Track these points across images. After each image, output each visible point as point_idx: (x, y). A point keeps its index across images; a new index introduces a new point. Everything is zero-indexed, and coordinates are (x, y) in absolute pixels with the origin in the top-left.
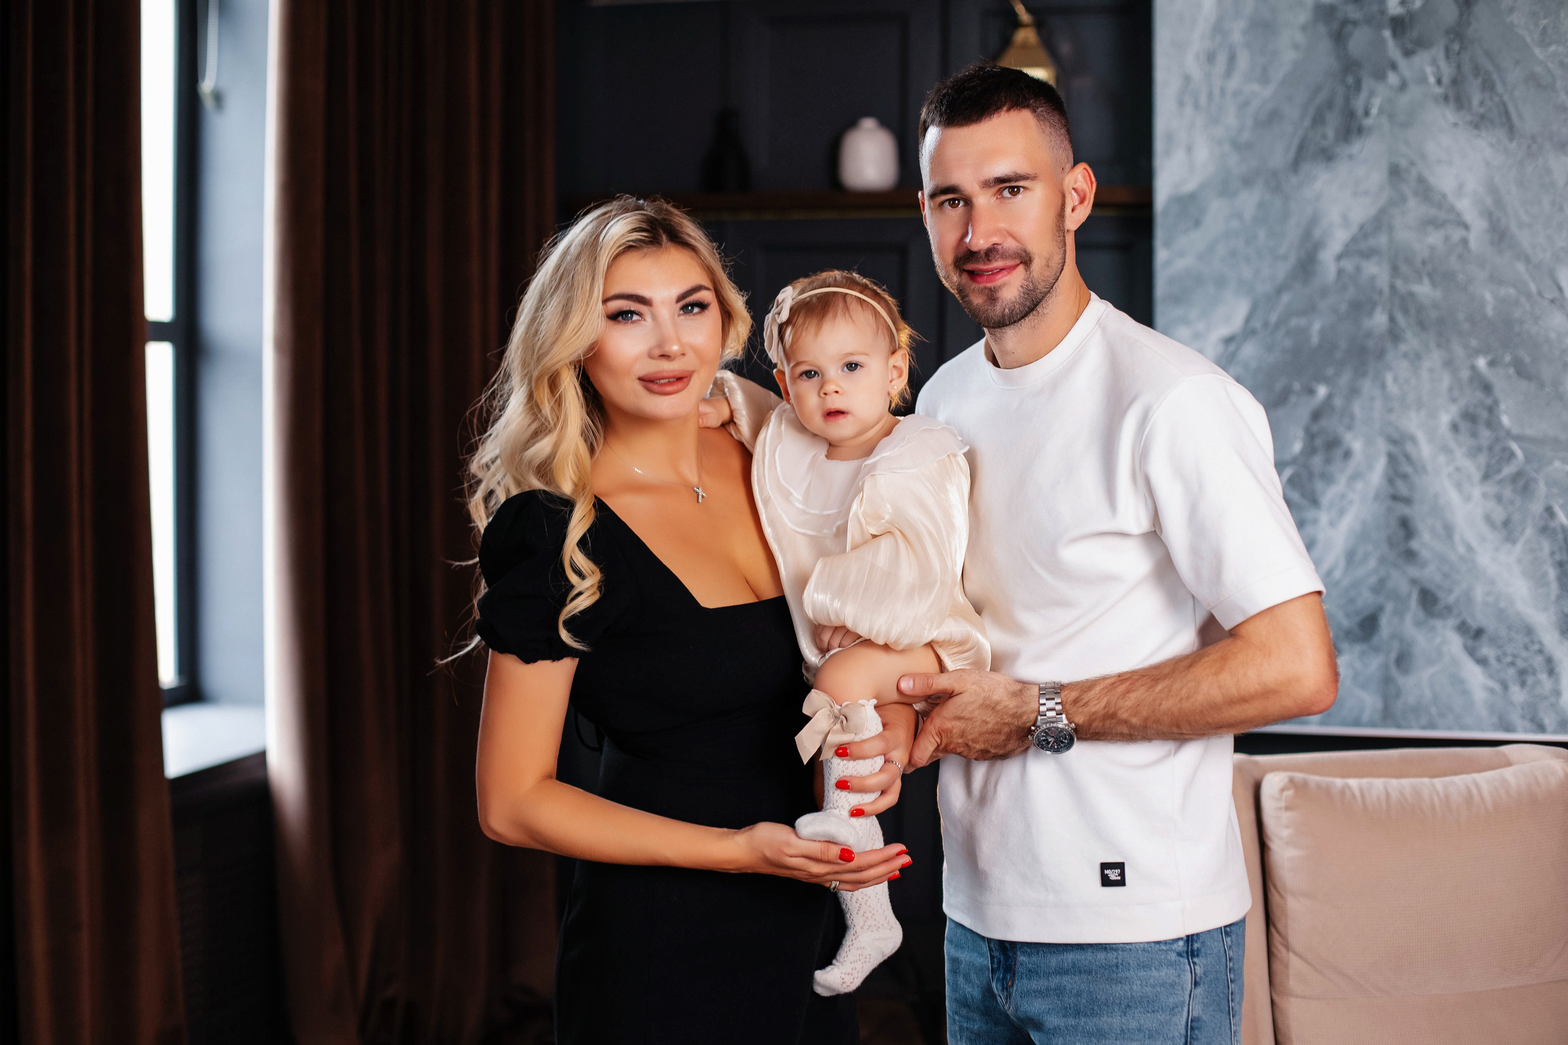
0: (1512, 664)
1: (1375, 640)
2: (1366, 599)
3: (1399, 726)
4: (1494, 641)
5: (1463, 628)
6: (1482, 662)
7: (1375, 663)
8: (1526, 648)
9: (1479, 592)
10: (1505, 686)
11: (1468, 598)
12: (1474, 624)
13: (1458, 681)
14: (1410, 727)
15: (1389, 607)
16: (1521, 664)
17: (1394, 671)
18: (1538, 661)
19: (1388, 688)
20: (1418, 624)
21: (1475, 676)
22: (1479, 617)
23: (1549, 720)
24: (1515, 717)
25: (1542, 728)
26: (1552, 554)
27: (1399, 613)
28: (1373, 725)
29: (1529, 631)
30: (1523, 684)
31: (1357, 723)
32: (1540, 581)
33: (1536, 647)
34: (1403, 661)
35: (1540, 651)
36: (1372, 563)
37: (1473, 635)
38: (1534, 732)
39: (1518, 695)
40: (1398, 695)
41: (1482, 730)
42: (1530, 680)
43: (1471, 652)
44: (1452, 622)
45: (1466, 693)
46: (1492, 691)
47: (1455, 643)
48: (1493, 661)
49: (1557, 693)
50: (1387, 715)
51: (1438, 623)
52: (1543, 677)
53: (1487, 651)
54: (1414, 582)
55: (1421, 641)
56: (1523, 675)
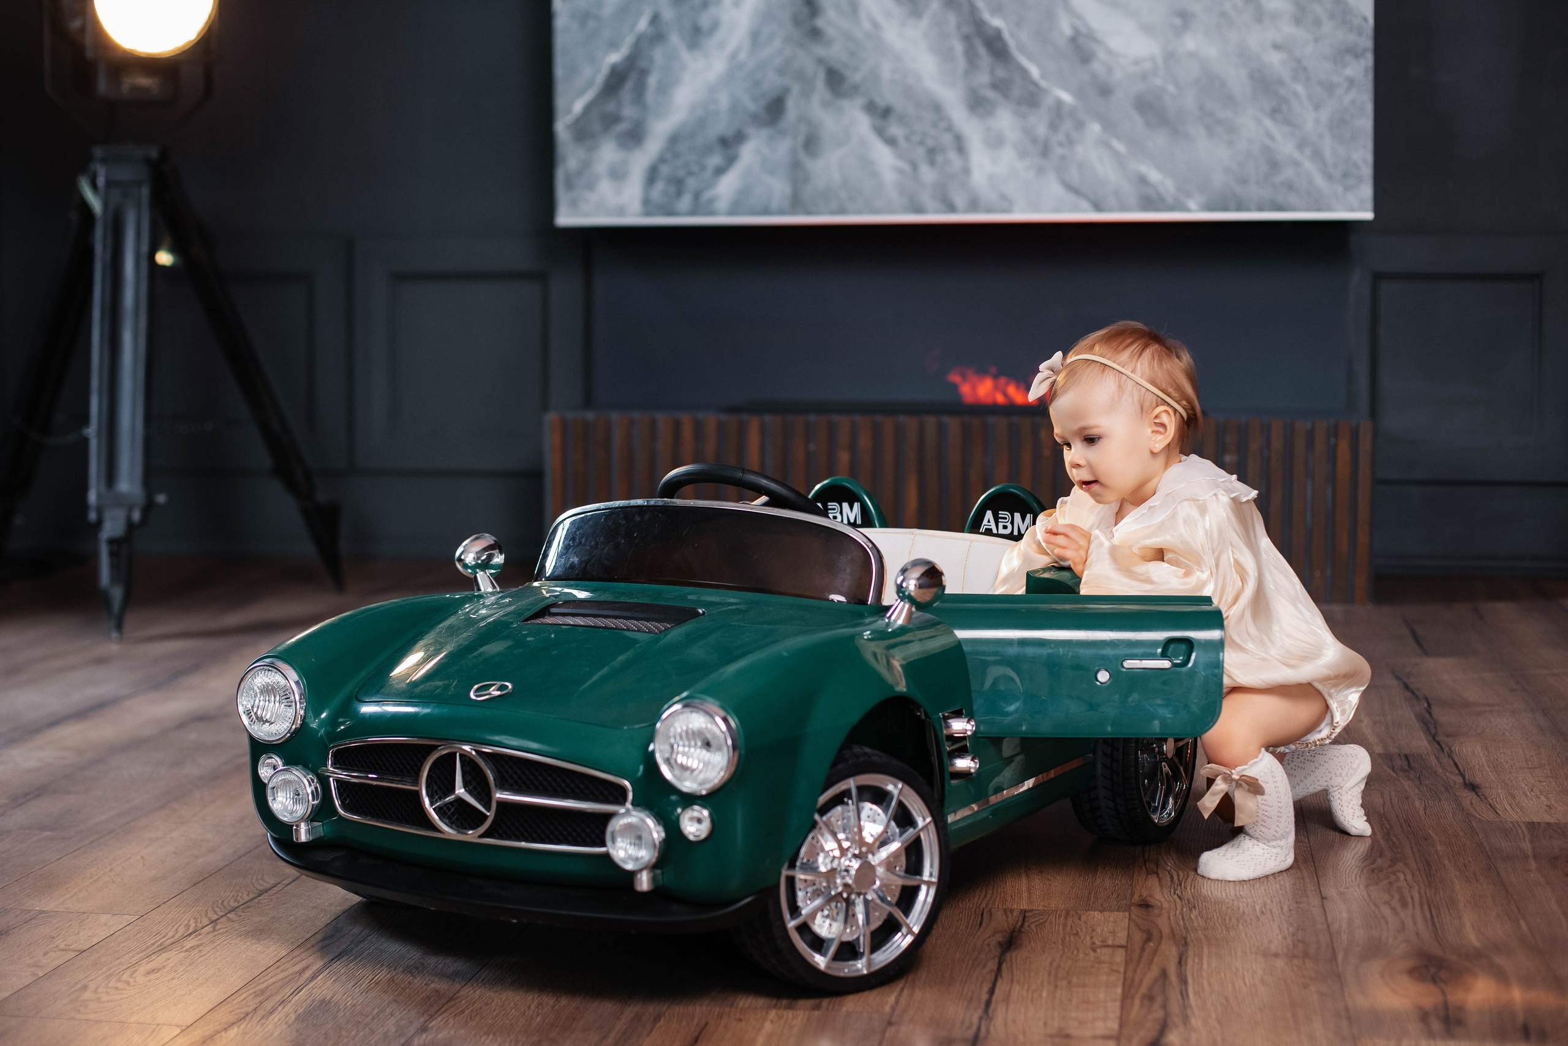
0: (921, 143)
1: (782, 124)
2: (772, 81)
3: (809, 213)
4: (902, 119)
5: (871, 108)
6: (891, 142)
7: (783, 147)
8: (935, 125)
9: (886, 70)
10: (914, 166)
11: (874, 76)
12: (881, 103)
13: (867, 164)
14: (818, 213)
15: (796, 89)
16: (930, 142)
17: (802, 155)
18: (947, 139)
19: (797, 174)
20: (826, 105)
21: (884, 157)
22: (888, 96)
23: (959, 200)
24: (926, 198)
26: (959, 27)
27: (806, 94)
28: (782, 212)
29: (937, 108)
30: (932, 163)
31: (766, 212)
32: (945, 55)
33: (943, 125)
34: (811, 144)
35: (950, 129)
36: (777, 43)
37: (881, 113)
38: (945, 212)
39: (928, 174)
40: (806, 179)
41: (892, 212)
42: (939, 159)
43: (880, 132)
44: (859, 101)
45: (875, 174)
46: (900, 171)
47: (862, 124)
48: (902, 141)
49: (967, 171)
50: (796, 203)
51: (845, 103)
52: (952, 155)
53: (895, 130)
54: (820, 61)
55: (828, 122)
56: (932, 154)
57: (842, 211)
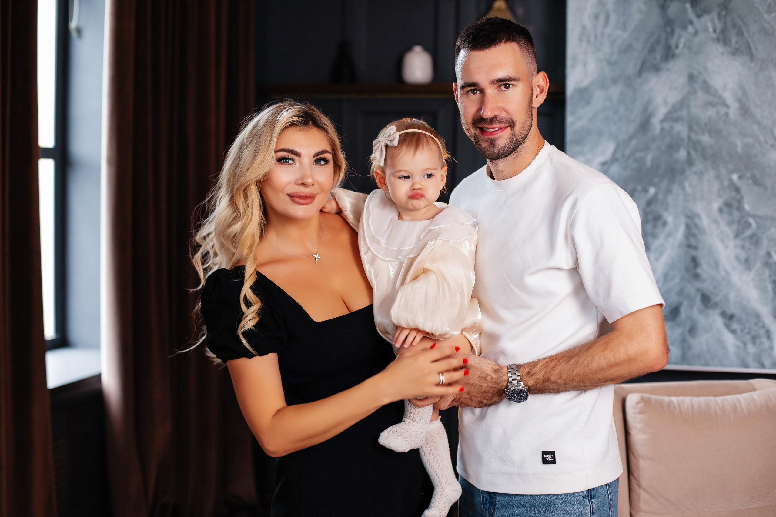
0: (749, 333)
1: (678, 320)
2: (674, 299)
3: (690, 364)
4: (739, 321)
5: (723, 314)
6: (733, 332)
7: (678, 332)
8: (756, 324)
9: (732, 296)
10: (745, 344)
11: (726, 299)
12: (729, 312)
13: (721, 342)
14: (695, 365)
15: (685, 303)
16: (753, 333)
17: (687, 336)
18: (762, 332)
19: (684, 344)
20: (701, 312)
21: (729, 339)
22: (732, 309)
23: (767, 362)
24: (750, 361)
25: (763, 366)
26: (770, 276)
27: (691, 306)
28: (676, 363)
29: (758, 316)
30: (754, 343)
32: (763, 290)
33: (761, 325)
34: (692, 331)
35: (763, 327)
36: (677, 280)
37: (729, 318)
38: (759, 368)
39: (751, 349)
40: (689, 348)
41: (732, 366)
42: (758, 341)
43: (728, 326)
44: (718, 311)
45: (724, 348)
46: (738, 347)
47: (719, 322)
48: (739, 331)
49: (771, 348)
50: (684, 359)
51: (711, 312)
52: (764, 340)
53: (735, 326)
54: (698, 290)
55: (702, 321)
56: (754, 339)
57: (707, 364)
